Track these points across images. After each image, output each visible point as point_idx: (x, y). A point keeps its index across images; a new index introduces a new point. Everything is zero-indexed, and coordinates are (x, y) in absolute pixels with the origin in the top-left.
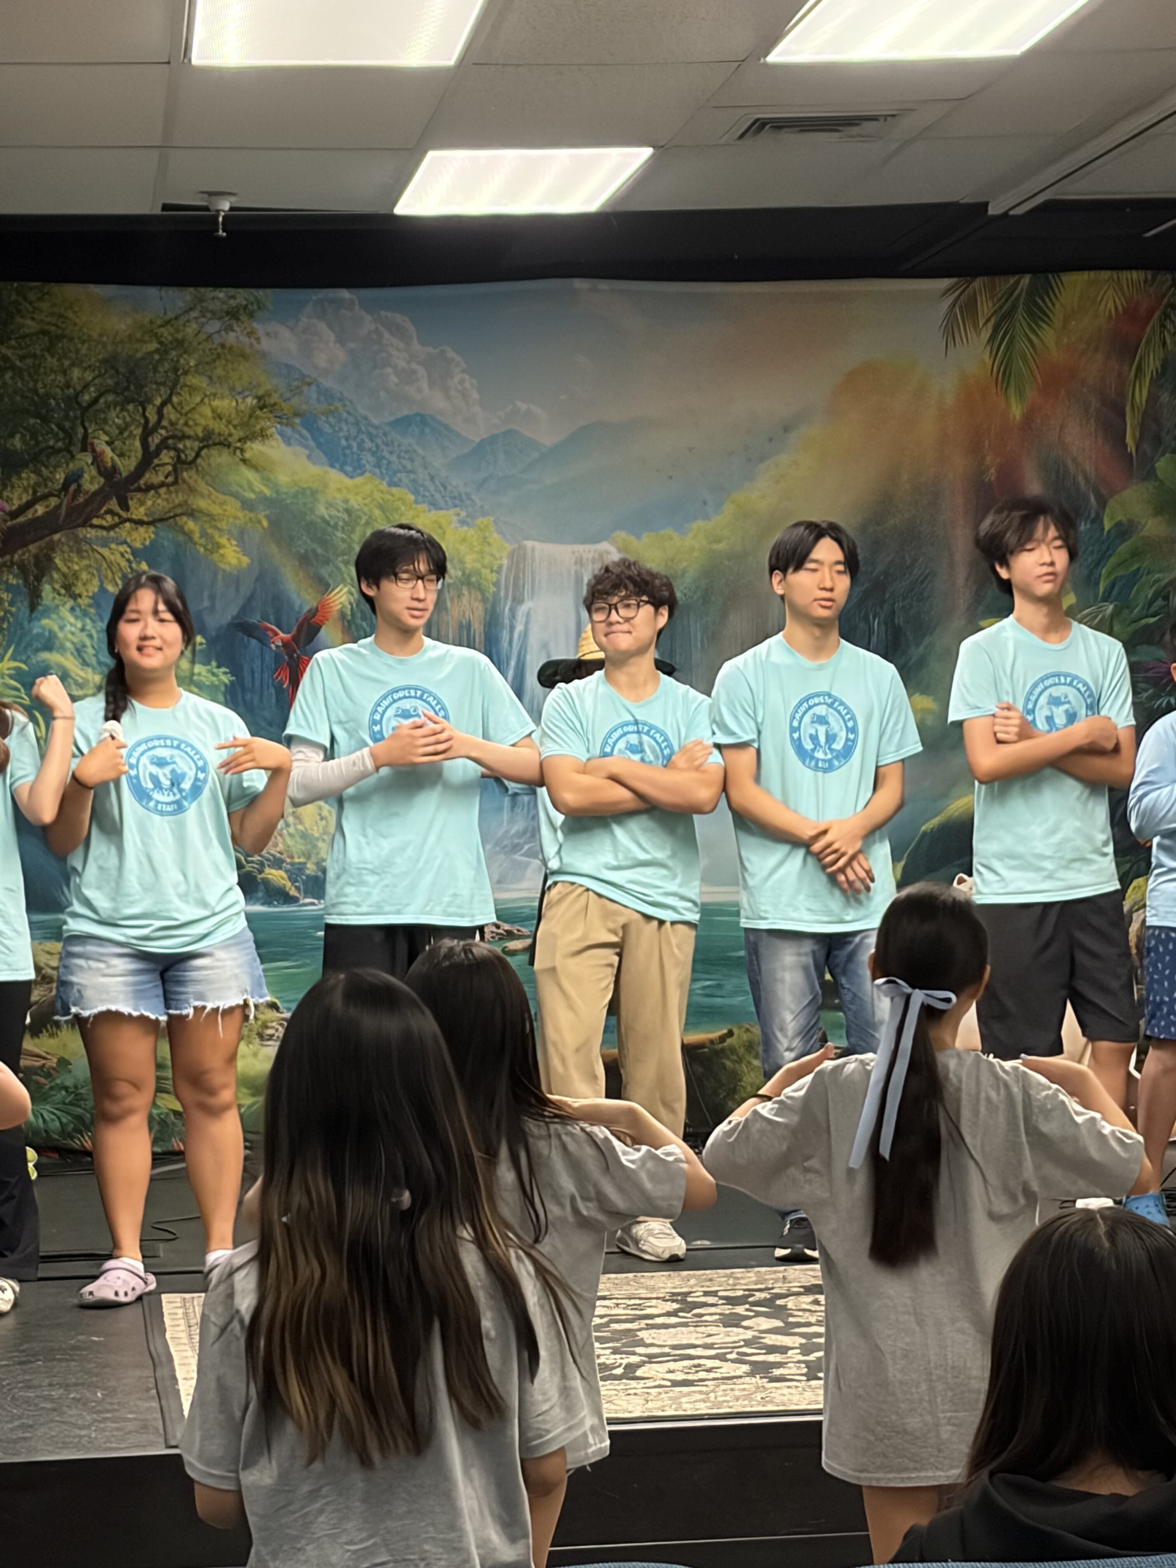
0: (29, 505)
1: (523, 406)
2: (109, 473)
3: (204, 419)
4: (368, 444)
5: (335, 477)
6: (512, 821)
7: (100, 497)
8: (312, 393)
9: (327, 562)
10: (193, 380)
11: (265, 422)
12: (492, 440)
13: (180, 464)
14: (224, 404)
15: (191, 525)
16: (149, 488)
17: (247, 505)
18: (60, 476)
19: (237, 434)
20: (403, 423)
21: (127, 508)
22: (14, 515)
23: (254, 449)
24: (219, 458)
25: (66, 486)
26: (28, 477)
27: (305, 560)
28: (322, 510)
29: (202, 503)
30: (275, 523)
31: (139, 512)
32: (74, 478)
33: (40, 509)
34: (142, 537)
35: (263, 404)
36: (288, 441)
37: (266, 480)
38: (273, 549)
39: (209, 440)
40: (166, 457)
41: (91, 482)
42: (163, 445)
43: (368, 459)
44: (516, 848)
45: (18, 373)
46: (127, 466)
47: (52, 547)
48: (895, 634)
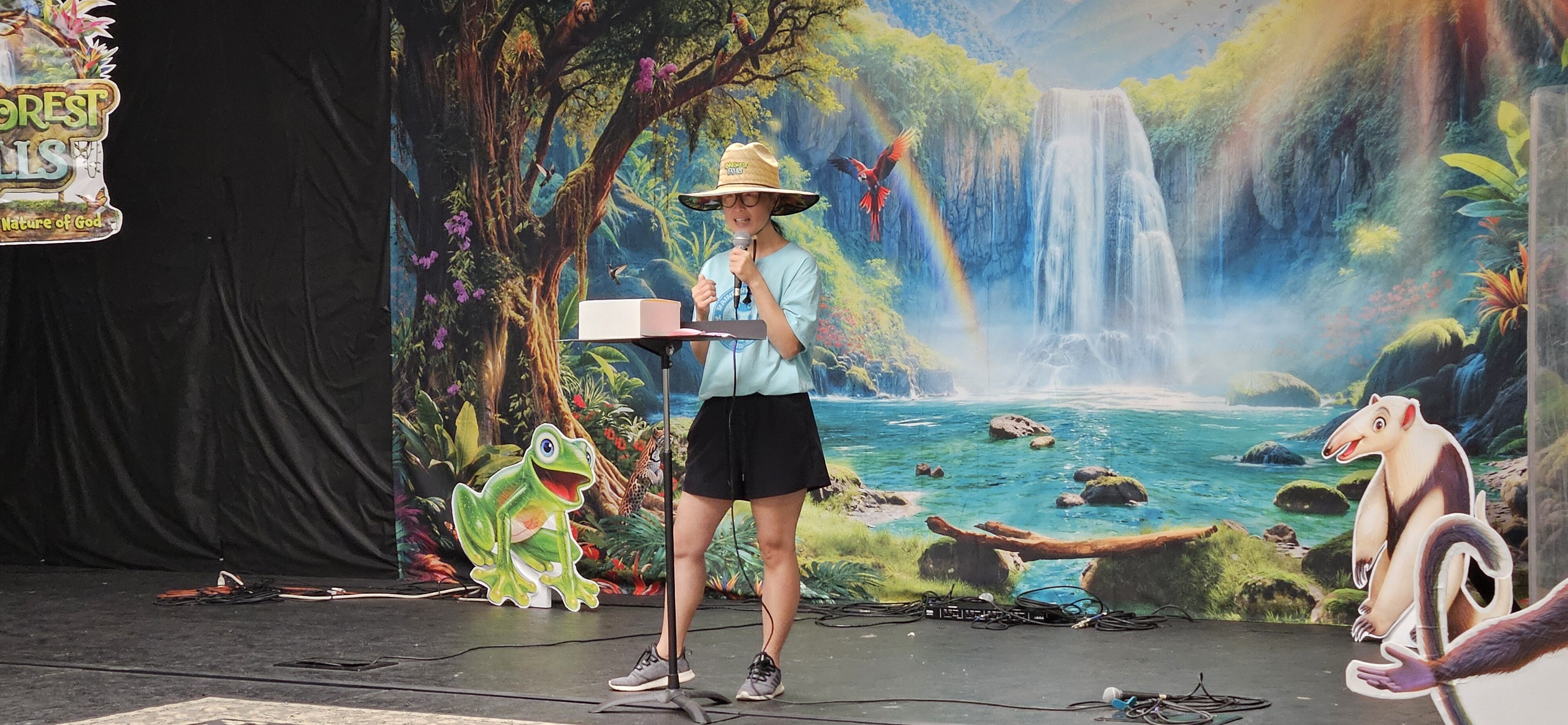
0: (691, 67)
2: (746, 39)
5: (907, 36)
7: (740, 58)
9: (900, 109)
13: (796, 29)
15: (803, 81)
16: (774, 50)
17: (843, 63)
18: (713, 43)
21: (757, 67)
22: (680, 75)
24: (824, 24)
25: (715, 52)
26: (691, 45)
27: (884, 107)
28: (897, 65)
29: (811, 61)
30: (863, 77)
31: (766, 70)
32: (722, 44)
33: (699, 70)
34: (768, 90)
38: (860, 97)
40: (786, 24)
41: (734, 47)
43: (933, 20)
46: (758, 32)
47: (706, 100)
48: (1363, 169)
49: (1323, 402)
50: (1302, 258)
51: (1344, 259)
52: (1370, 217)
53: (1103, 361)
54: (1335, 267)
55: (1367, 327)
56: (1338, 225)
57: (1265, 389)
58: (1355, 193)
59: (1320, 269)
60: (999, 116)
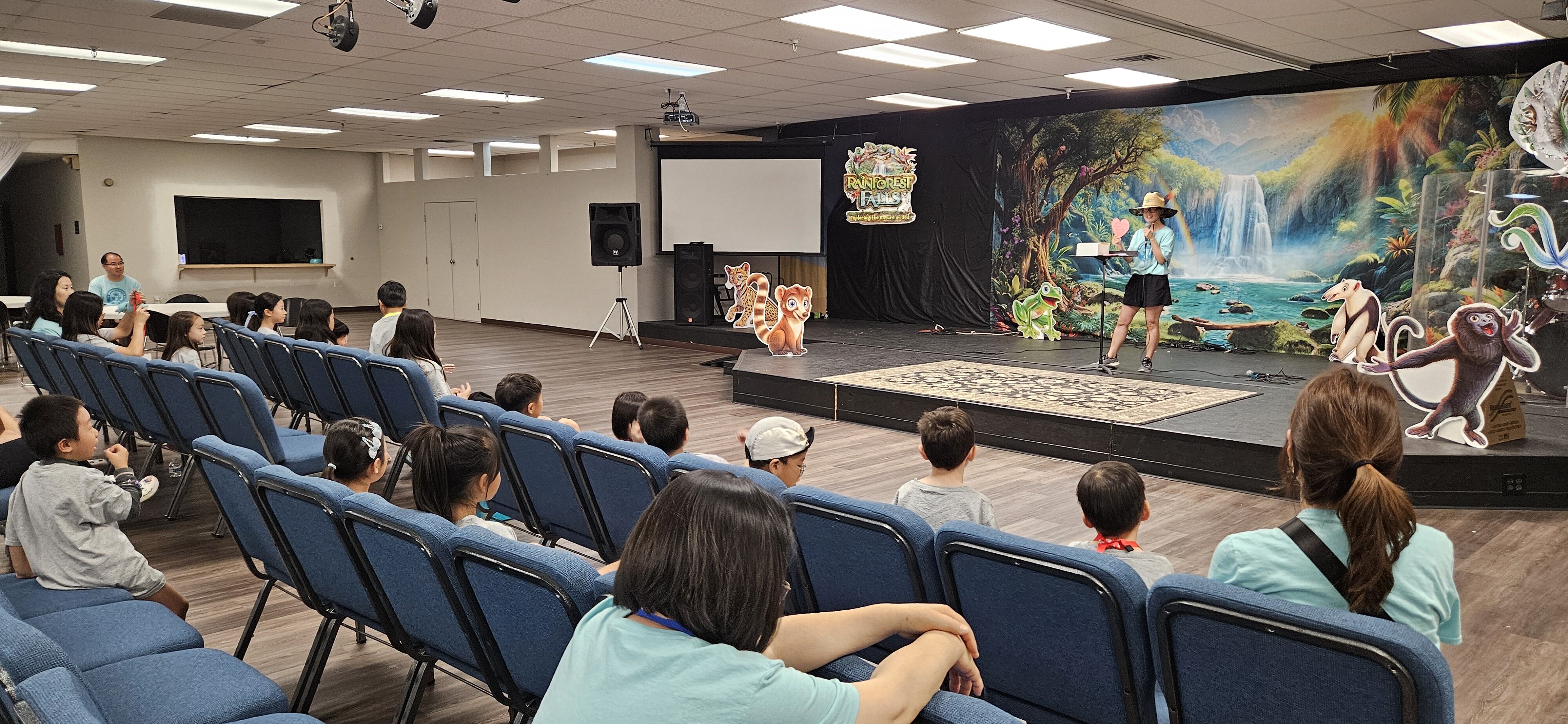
0: (1099, 168)
1: (1232, 135)
2: (1118, 159)
3: (1144, 143)
4: (1187, 148)
5: (1177, 158)
6: (1217, 256)
7: (1116, 165)
8: (1172, 134)
9: (1172, 182)
10: (1142, 133)
11: (1160, 143)
12: (1222, 145)
13: (1136, 156)
14: (1150, 139)
15: (1138, 173)
16: (1129, 163)
17: (1153, 167)
18: (1107, 161)
19: (1152, 147)
20: (1197, 142)
21: (1122, 168)
22: (1095, 171)
23: (1156, 151)
24: (1146, 154)
25: (1108, 164)
26: (1099, 161)
27: (1167, 181)
28: (1172, 167)
29: (1141, 167)
30: (1159, 171)
31: (1125, 169)
32: (1110, 161)
33: (1101, 170)
34: (1125, 176)
35: (1160, 138)
36: (1165, 148)
37: (1159, 160)
38: (1158, 178)
39: (1145, 149)
40: (1133, 154)
41: (1114, 162)
42: (1133, 151)
43: (1186, 152)
44: (1217, 264)
45: (1100, 133)
46: (1123, 157)
47: (1103, 180)
48: (1345, 203)
49: (1322, 281)
50: (1319, 232)
51: (1335, 233)
52: (1346, 218)
53: (1240, 266)
54: (1330, 235)
55: (1341, 256)
56: (1333, 221)
57: (1300, 277)
58: (1341, 210)
59: (1325, 236)
60: (1208, 184)
